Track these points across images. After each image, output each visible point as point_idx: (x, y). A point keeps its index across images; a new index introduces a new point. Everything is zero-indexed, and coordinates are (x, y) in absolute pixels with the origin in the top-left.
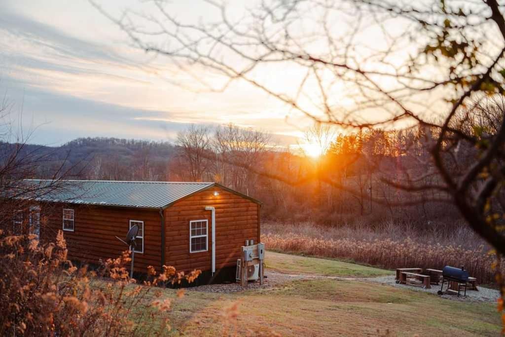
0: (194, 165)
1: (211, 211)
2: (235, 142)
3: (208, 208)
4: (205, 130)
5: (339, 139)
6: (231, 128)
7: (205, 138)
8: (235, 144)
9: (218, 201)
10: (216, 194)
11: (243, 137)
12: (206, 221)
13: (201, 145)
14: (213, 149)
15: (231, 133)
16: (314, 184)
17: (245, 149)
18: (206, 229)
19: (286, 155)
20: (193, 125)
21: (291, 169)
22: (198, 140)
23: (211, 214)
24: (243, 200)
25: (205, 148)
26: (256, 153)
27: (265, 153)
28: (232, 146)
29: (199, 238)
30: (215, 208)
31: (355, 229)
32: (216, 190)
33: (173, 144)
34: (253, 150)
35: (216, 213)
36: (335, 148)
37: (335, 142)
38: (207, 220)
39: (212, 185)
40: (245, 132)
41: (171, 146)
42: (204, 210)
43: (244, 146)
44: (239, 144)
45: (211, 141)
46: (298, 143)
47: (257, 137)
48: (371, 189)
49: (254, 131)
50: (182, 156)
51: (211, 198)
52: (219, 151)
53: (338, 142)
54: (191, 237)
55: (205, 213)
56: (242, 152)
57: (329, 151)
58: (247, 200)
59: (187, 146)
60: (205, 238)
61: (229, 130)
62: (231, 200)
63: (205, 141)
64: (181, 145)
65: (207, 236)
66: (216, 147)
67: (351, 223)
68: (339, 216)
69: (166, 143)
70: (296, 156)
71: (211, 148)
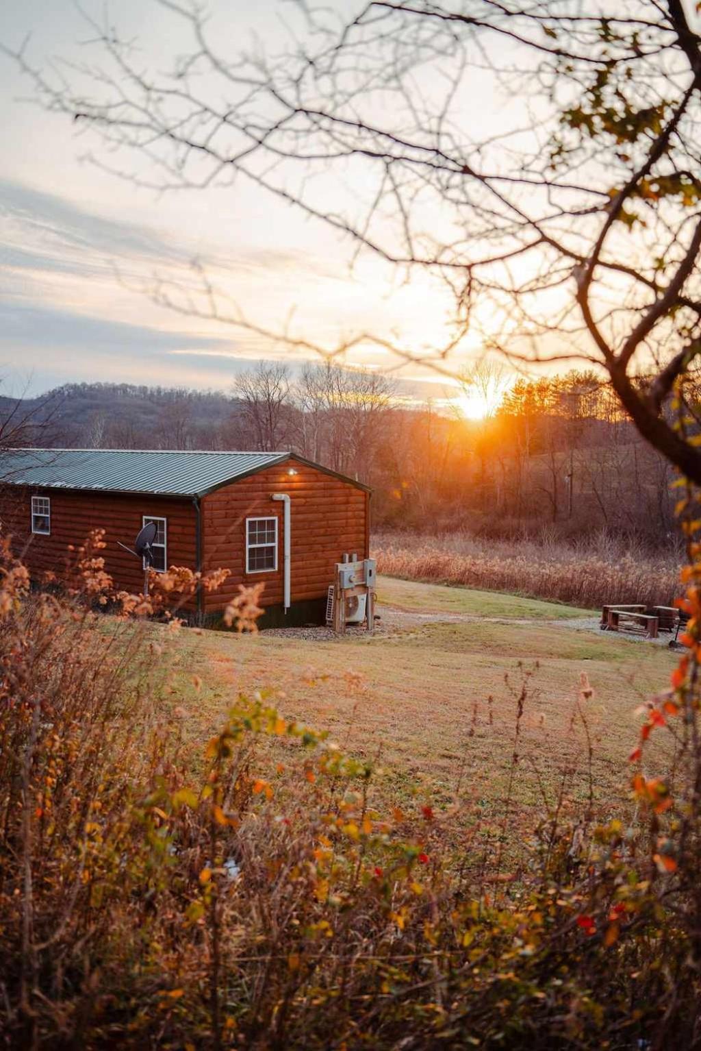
0: (263, 431)
1: (283, 502)
2: (336, 392)
3: (277, 496)
4: (282, 371)
5: (518, 391)
6: (329, 368)
7: (283, 385)
8: (336, 396)
9: (295, 485)
10: (292, 472)
11: (350, 383)
12: (274, 521)
13: (275, 397)
14: (298, 405)
15: (329, 377)
16: (474, 467)
17: (353, 404)
18: (274, 534)
19: (425, 418)
20: (262, 361)
21: (433, 441)
22: (271, 388)
23: (283, 508)
24: (339, 484)
25: (283, 402)
26: (373, 413)
27: (389, 412)
28: (331, 399)
29: (263, 548)
30: (291, 498)
31: (541, 544)
32: (292, 466)
33: (229, 394)
34: (368, 406)
35: (292, 506)
36: (511, 405)
37: (511, 395)
38: (276, 518)
39: (285, 456)
40: (353, 376)
41: (224, 400)
42: (272, 500)
43: (351, 400)
44: (344, 395)
45: (293, 391)
46: (447, 397)
47: (373, 383)
48: (570, 476)
49: (369, 372)
50: (242, 415)
51: (283, 479)
52: (308, 407)
53: (517, 394)
54: (248, 546)
55: (273, 504)
56: (348, 410)
57: (499, 410)
58: (348, 485)
59: (252, 399)
60: (272, 548)
61: (326, 371)
62: (318, 484)
63: (284, 390)
64: (242, 396)
65: (276, 544)
66: (303, 400)
67: (535, 534)
68: (515, 522)
69: (217, 394)
70: (444, 419)
71: (294, 403)
